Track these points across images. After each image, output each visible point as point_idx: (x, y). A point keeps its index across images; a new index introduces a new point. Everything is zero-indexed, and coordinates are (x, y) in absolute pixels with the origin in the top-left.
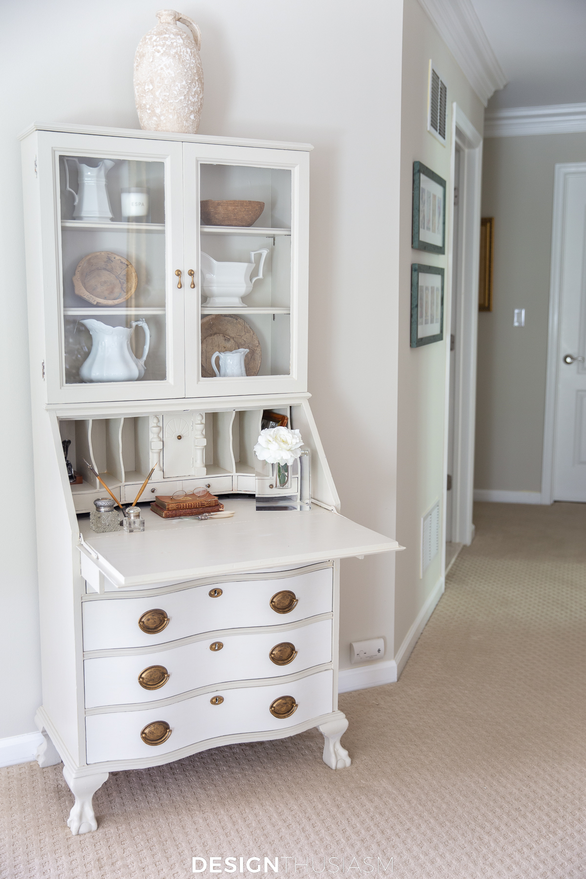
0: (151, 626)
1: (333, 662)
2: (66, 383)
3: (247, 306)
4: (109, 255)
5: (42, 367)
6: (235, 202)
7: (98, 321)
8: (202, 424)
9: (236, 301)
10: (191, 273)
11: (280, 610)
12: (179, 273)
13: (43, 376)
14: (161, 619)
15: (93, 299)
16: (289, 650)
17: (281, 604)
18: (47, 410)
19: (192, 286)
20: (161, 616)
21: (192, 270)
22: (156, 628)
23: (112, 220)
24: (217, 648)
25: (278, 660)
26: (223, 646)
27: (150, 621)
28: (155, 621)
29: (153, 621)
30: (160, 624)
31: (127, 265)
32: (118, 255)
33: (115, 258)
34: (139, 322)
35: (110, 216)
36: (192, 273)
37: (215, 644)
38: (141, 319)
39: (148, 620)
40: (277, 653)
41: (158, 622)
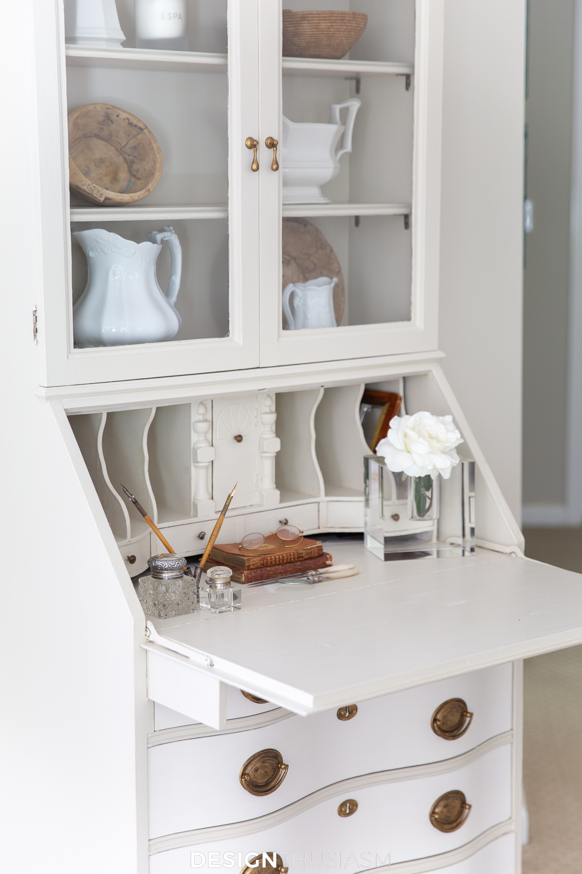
0: (261, 781)
1: (513, 818)
2: (75, 348)
3: (330, 201)
4: (109, 111)
5: (32, 318)
6: (332, 13)
7: (110, 232)
8: (271, 413)
9: (314, 194)
10: (272, 144)
11: (447, 734)
12: (253, 145)
13: (35, 336)
14: (275, 766)
15: (98, 192)
16: (458, 803)
17: (449, 723)
18: (48, 398)
19: (275, 167)
20: (274, 762)
21: (271, 138)
22: (267, 784)
23: (125, 44)
24: (348, 811)
25: (444, 824)
26: (357, 806)
27: (259, 772)
28: (266, 772)
29: (263, 772)
30: (273, 775)
31: (141, 129)
32: (124, 111)
33: (118, 116)
34: (166, 234)
35: (123, 37)
36: (275, 142)
37: (343, 804)
38: (166, 228)
39: (256, 770)
40: (442, 812)
41: (270, 774)
